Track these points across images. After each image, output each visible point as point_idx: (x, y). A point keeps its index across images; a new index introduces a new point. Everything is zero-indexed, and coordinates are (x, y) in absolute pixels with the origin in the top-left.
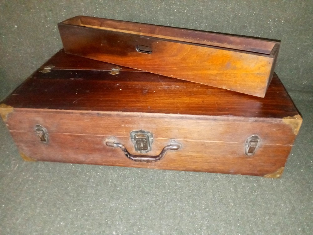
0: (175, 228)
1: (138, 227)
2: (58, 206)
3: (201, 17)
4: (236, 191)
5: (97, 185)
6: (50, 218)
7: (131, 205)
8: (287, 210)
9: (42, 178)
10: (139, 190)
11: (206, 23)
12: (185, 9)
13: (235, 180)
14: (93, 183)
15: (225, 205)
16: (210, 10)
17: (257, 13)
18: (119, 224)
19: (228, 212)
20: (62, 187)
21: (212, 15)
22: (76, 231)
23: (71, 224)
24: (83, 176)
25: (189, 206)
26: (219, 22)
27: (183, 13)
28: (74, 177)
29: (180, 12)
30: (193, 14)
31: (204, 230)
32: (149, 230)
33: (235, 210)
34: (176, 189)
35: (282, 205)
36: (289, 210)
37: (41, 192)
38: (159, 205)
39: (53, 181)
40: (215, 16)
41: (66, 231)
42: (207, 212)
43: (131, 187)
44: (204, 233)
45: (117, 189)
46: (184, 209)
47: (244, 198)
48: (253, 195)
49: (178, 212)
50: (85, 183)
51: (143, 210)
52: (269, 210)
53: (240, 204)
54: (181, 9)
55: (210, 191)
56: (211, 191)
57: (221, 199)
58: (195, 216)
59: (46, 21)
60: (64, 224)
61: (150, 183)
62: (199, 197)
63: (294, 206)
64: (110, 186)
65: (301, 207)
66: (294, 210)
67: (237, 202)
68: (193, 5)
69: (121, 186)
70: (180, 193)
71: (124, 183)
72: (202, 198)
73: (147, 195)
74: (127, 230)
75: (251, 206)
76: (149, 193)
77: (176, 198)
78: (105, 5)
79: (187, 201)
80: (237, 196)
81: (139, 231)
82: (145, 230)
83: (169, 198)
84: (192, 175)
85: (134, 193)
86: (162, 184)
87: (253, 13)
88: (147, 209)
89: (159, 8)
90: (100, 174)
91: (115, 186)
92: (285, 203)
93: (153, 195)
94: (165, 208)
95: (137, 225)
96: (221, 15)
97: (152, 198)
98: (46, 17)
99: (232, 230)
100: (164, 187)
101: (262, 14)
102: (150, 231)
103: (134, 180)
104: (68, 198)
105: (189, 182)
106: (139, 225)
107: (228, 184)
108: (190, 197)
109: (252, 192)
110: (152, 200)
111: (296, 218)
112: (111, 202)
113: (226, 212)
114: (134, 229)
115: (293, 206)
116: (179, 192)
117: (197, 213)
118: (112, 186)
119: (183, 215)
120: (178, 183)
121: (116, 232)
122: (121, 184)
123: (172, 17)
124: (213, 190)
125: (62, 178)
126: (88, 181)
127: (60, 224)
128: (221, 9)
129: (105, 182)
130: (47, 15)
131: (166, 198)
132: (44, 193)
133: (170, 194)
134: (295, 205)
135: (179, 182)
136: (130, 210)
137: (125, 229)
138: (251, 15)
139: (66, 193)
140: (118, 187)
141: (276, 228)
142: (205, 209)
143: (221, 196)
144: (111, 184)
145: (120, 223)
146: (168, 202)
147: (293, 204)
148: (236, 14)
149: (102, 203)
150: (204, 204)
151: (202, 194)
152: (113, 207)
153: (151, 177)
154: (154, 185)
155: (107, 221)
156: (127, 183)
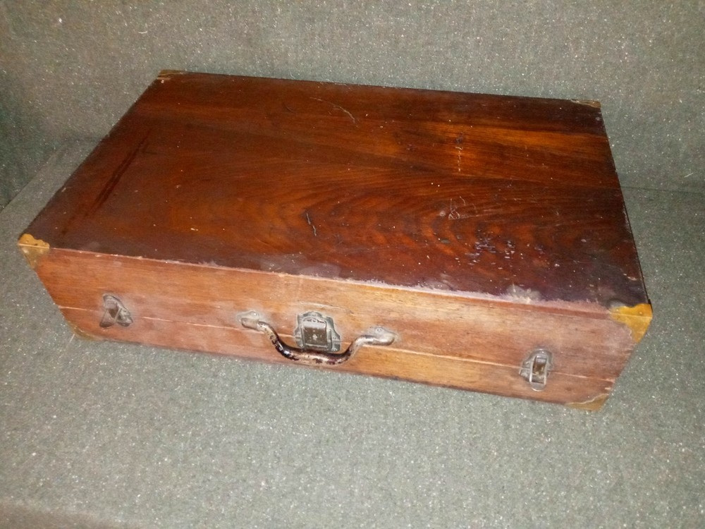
0: (379, 485)
1: (309, 477)
2: (157, 424)
3: (466, 21)
4: (507, 427)
6: (143, 449)
7: (298, 430)
8: (606, 484)
9: (125, 365)
10: (313, 401)
11: (477, 36)
13: (508, 404)
15: (481, 452)
16: (487, 8)
17: (594, 19)
18: (272, 467)
19: (485, 468)
20: (165, 386)
21: (493, 18)
22: (194, 476)
23: (184, 462)
24: (205, 365)
25: (411, 446)
26: (506, 35)
27: (428, 11)
28: (188, 366)
30: (449, 15)
31: (434, 497)
32: (330, 485)
33: (500, 466)
34: (386, 406)
35: (599, 472)
36: (610, 484)
37: (125, 393)
38: (351, 435)
39: (146, 372)
40: (499, 20)
41: (174, 475)
42: (443, 462)
43: (299, 393)
44: (433, 503)
45: (271, 396)
46: (399, 448)
47: (522, 446)
48: (541, 442)
49: (388, 453)
50: (210, 380)
51: (320, 442)
52: (568, 478)
53: (510, 455)
55: (453, 419)
56: (457, 419)
57: (474, 439)
58: (419, 468)
60: (170, 460)
61: (336, 389)
62: (431, 429)
63: (622, 477)
65: (635, 479)
66: (620, 485)
67: (505, 452)
69: (278, 389)
70: (394, 414)
71: (284, 384)
72: (436, 431)
73: (328, 413)
74: (287, 480)
75: (533, 464)
76: (333, 409)
77: (385, 424)
79: (407, 434)
80: (507, 439)
81: (310, 483)
82: (322, 483)
83: (372, 422)
85: (303, 407)
86: (359, 392)
87: (586, 19)
88: (328, 441)
92: (604, 468)
93: (341, 413)
94: (362, 443)
95: (307, 472)
96: (512, 19)
97: (340, 420)
99: (488, 505)
100: (364, 398)
101: (606, 24)
102: (330, 487)
104: (176, 409)
106: (311, 473)
107: (492, 408)
108: (412, 425)
109: (539, 434)
110: (338, 425)
111: (621, 502)
112: (259, 421)
113: (481, 467)
114: (300, 479)
115: (620, 475)
116: (392, 413)
117: (425, 462)
118: (261, 388)
119: (397, 461)
121: (267, 482)
123: (403, 20)
124: (459, 417)
125: (164, 366)
126: (215, 376)
127: (163, 461)
128: (513, 6)
129: (248, 378)
131: (366, 422)
132: (129, 396)
133: (375, 415)
134: (625, 474)
135: (394, 392)
136: (295, 440)
137: (284, 479)
138: (580, 24)
139: (172, 399)
140: (272, 391)
141: (578, 517)
142: (440, 455)
143: (475, 433)
144: (260, 384)
145: (275, 466)
146: (369, 432)
147: (620, 471)
148: (547, 19)
149: (242, 423)
150: (438, 444)
151: (437, 423)
152: (261, 431)
154: (345, 392)
155: (251, 460)
156: (292, 386)
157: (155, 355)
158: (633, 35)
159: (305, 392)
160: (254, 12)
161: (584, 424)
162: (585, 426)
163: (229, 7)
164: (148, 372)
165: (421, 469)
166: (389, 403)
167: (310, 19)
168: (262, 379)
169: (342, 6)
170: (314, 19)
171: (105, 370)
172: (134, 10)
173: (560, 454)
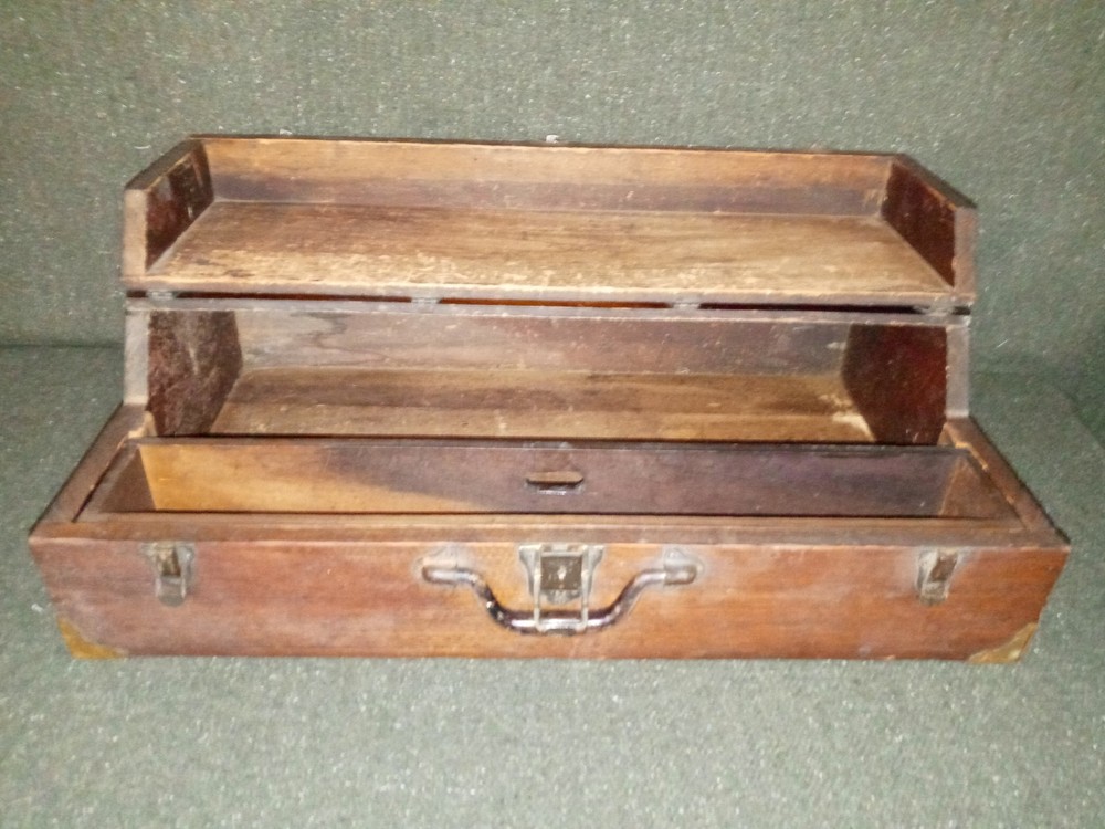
2: (163, 812)
3: (672, 120)
4: (828, 727)
5: (315, 715)
7: (455, 784)
8: (1014, 797)
10: (477, 729)
12: (621, 93)
13: (817, 690)
14: (298, 708)
15: (797, 777)
16: (703, 100)
17: (856, 112)
19: (811, 804)
20: (175, 738)
21: (711, 115)
25: (670, 782)
27: (615, 107)
29: (603, 103)
30: (647, 111)
33: (835, 794)
34: (612, 722)
35: (996, 779)
36: (1021, 796)
37: (87, 766)
38: (558, 780)
39: (133, 720)
40: (721, 118)
42: (736, 803)
43: (446, 718)
45: (392, 729)
46: (650, 791)
47: (861, 753)
48: (889, 743)
49: (634, 803)
50: (267, 714)
51: (502, 801)
52: (951, 796)
53: (847, 773)
54: (606, 92)
55: (734, 728)
56: (739, 728)
57: (778, 756)
58: (696, 819)
59: (114, 113)
61: (515, 704)
62: (701, 748)
63: (1034, 783)
64: (365, 715)
65: (1057, 784)
66: (1038, 795)
67: (836, 769)
68: (649, 79)
69: (406, 714)
70: (628, 733)
71: (416, 705)
72: (710, 751)
73: (508, 747)
75: (887, 781)
76: (515, 740)
77: (616, 752)
78: (341, 68)
79: (659, 764)
80: (833, 747)
83: (592, 753)
84: (662, 670)
85: (459, 742)
86: (558, 705)
87: (843, 113)
88: (516, 796)
89: (532, 87)
90: (324, 674)
91: (385, 715)
92: (1001, 770)
93: (532, 744)
94: (582, 792)
96: (740, 116)
97: (531, 756)
98: (112, 98)
100: (569, 714)
103: (454, 692)
104: (205, 777)
105: (655, 692)
107: (793, 702)
108: (666, 747)
109: (881, 731)
110: (530, 765)
112: (376, 776)
113: (804, 802)
115: (1030, 779)
116: (624, 732)
117: (703, 806)
118: (371, 717)
119: (654, 815)
120: (615, 698)
122: (408, 707)
123: (576, 120)
124: (744, 723)
126: (278, 704)
129: (345, 701)
130: (117, 92)
131: (581, 753)
132: (97, 767)
133: (594, 738)
134: (1037, 776)
136: (454, 803)
138: (837, 121)
139: (192, 760)
140: (394, 720)
142: (727, 791)
143: (777, 746)
144: (370, 711)
146: (591, 771)
147: (1028, 773)
148: (789, 115)
149: (342, 784)
150: (719, 773)
151: (707, 739)
152: (386, 793)
153: (517, 680)
156: (430, 706)
157: (151, 687)
158: (911, 136)
159: (457, 715)
160: (340, 109)
161: (947, 705)
162: (949, 708)
163: (298, 102)
164: (136, 719)
165: (700, 821)
166: (614, 715)
167: (430, 122)
168: (372, 700)
169: (482, 100)
170: (436, 120)
171: (39, 727)
172: (129, 110)
173: (926, 758)
